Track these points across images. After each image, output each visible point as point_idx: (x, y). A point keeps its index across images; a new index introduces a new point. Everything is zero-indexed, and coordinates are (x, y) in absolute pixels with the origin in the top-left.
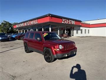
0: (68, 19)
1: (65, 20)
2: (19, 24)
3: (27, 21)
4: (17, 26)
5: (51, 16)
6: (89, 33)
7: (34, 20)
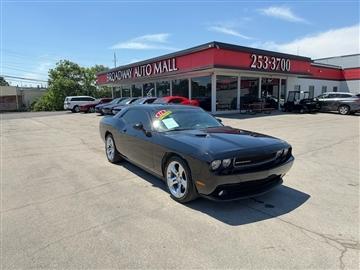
0: (271, 55)
1: (260, 57)
2: (116, 71)
3: (144, 63)
4: (109, 78)
5: (221, 49)
7: (167, 60)
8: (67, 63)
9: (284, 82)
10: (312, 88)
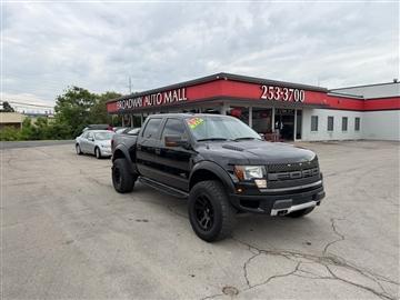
0: (283, 86)
1: (271, 88)
2: (127, 98)
4: (120, 106)
5: (229, 80)
6: (357, 128)
7: (177, 90)
8: (76, 89)
9: (300, 113)
10: (331, 119)
